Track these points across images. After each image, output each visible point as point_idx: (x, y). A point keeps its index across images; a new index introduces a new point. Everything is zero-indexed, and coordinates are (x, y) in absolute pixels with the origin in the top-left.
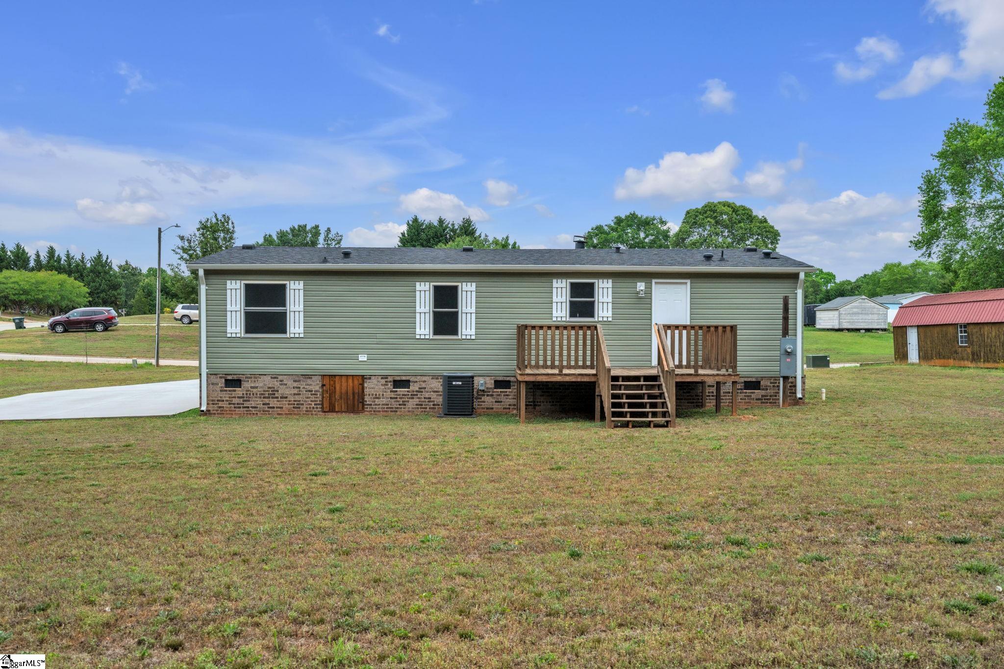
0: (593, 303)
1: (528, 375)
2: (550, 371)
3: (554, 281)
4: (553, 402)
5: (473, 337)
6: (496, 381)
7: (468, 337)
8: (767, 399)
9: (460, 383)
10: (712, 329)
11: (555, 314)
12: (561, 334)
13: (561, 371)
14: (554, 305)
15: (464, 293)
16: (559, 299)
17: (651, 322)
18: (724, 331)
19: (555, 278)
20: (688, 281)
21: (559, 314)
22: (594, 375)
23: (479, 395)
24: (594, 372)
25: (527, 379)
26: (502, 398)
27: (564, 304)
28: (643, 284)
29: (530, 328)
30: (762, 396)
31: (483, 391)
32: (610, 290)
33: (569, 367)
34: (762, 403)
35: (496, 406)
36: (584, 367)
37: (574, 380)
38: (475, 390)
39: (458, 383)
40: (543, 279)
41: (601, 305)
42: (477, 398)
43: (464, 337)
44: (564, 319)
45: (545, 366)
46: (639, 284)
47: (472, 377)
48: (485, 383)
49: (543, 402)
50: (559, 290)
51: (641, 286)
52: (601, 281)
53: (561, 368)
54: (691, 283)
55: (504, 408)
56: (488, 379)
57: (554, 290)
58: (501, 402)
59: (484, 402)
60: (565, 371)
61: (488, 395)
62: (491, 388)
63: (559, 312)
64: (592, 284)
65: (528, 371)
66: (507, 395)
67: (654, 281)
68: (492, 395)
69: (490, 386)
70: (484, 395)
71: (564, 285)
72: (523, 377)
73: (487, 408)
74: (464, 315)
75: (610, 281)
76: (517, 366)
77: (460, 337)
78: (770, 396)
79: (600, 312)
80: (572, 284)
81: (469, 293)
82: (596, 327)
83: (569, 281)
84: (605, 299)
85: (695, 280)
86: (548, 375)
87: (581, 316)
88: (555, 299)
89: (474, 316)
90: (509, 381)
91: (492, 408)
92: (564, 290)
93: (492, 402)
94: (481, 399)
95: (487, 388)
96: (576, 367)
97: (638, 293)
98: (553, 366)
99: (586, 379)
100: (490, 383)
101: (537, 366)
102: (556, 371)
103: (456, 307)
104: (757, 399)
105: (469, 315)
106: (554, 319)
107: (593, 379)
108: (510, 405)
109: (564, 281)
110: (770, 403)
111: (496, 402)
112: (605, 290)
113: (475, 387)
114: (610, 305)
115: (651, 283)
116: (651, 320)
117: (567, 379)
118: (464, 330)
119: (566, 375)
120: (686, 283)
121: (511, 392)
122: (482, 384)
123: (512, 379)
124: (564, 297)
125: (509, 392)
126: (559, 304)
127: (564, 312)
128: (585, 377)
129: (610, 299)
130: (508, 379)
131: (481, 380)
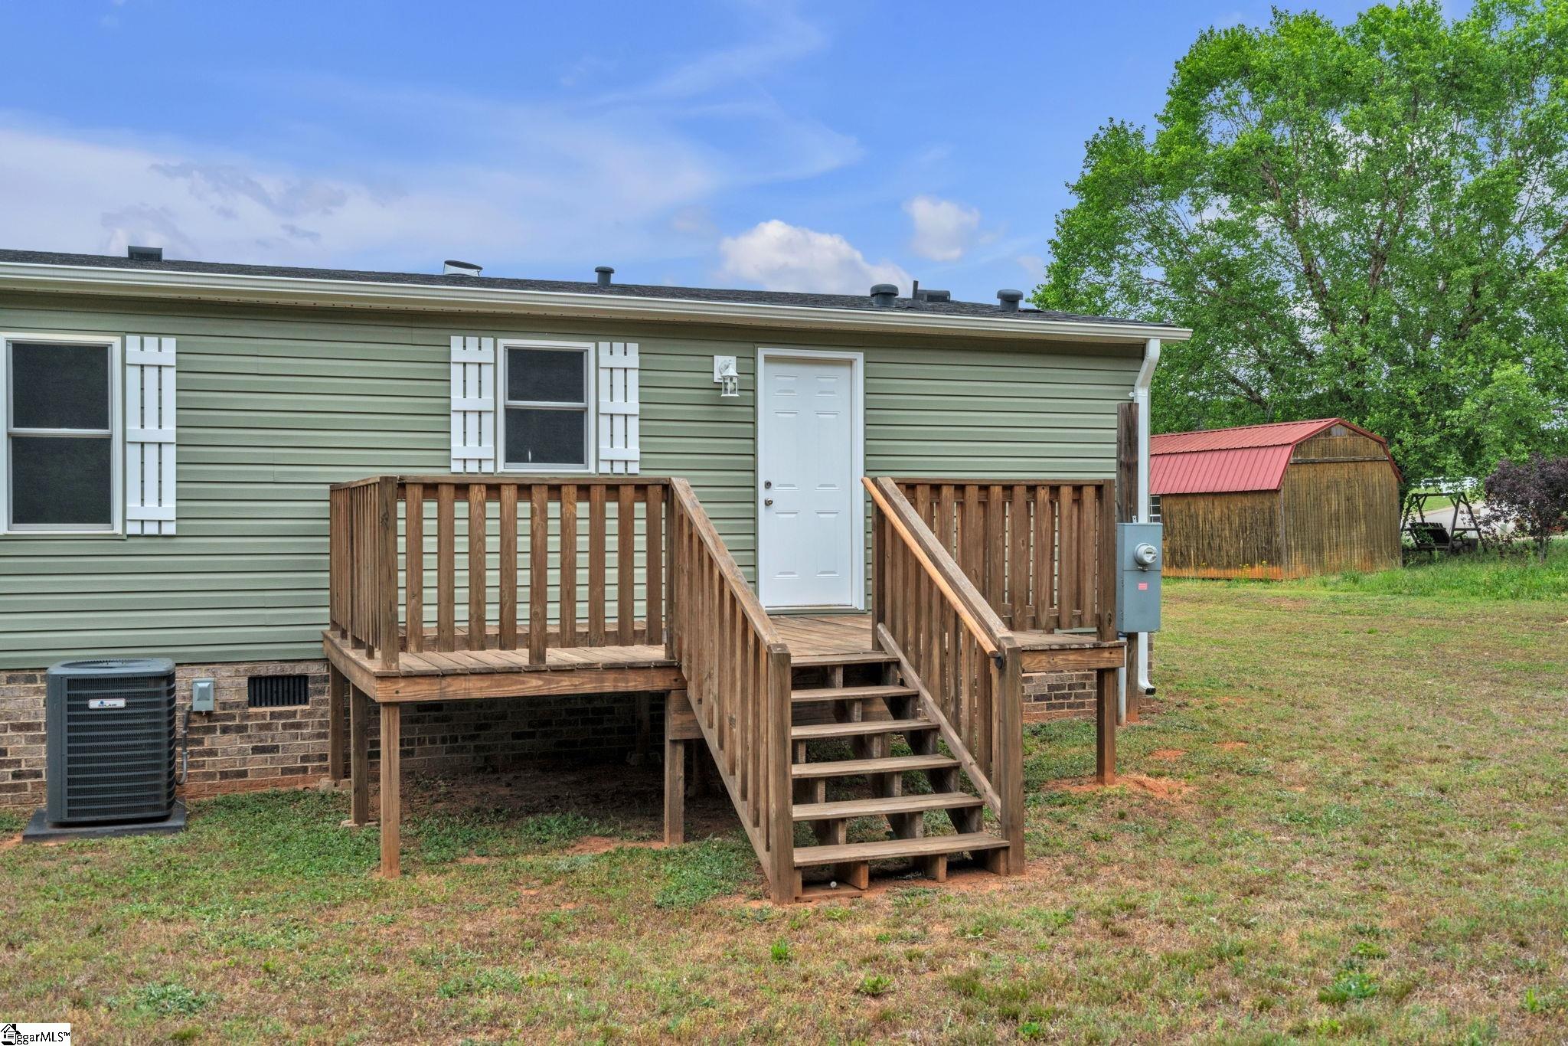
0: (579, 416)
1: (410, 676)
2: (493, 657)
3: (456, 341)
4: (455, 739)
5: (169, 529)
6: (253, 681)
7: (151, 529)
8: (1063, 697)
9: (120, 703)
10: (1043, 495)
11: (457, 448)
12: (539, 517)
13: (538, 656)
14: (456, 420)
15: (133, 374)
16: (472, 402)
17: (755, 479)
18: (1078, 501)
19: (457, 331)
20: (859, 357)
21: (472, 450)
22: (660, 667)
23: (192, 730)
24: (657, 653)
25: (409, 692)
26: (279, 736)
27: (488, 419)
28: (732, 360)
29: (418, 491)
30: (1051, 688)
31: (209, 714)
32: (634, 377)
33: (570, 638)
34: (1050, 707)
35: (256, 764)
36: (623, 636)
37: (589, 688)
38: (179, 714)
39: (109, 703)
40: (418, 334)
41: (604, 422)
42: (186, 742)
43: (133, 529)
44: (488, 467)
45: (477, 640)
46: (720, 361)
47: (169, 678)
48: (217, 688)
49: (421, 742)
50: (472, 371)
51: (725, 366)
52: (604, 346)
53: (538, 643)
54: (866, 362)
55: (285, 771)
56: (225, 671)
57: (456, 372)
58: (274, 749)
59: (211, 753)
60: (556, 655)
61: (225, 730)
62: (237, 705)
63: (473, 442)
64: (578, 356)
65: (408, 661)
66: (298, 726)
67: (762, 352)
68: (241, 729)
69: (235, 698)
70: (210, 730)
71: (486, 355)
72: (391, 686)
73: (224, 775)
74: (133, 452)
75: (633, 348)
76: (334, 625)
77: (118, 530)
78: (1071, 687)
79: (604, 446)
80: (513, 354)
81: (151, 374)
82: (667, 488)
83: (505, 342)
84: (619, 406)
85: (878, 354)
86: (489, 672)
87: (539, 458)
88: (457, 401)
89: (170, 454)
90: (303, 679)
91: (243, 774)
92: (488, 371)
93: (241, 751)
94: (200, 742)
95: (224, 705)
96: (597, 636)
97: (718, 387)
98: (507, 639)
99: (634, 684)
100: (234, 687)
101: (446, 640)
102: (520, 657)
103: (101, 419)
104: (1037, 699)
105: (151, 452)
106: (457, 467)
107: (658, 683)
108: (305, 759)
109: (488, 342)
110: (1070, 706)
111: (256, 750)
112: (619, 375)
113: (179, 702)
114: (634, 424)
115: (754, 358)
116: (754, 471)
117: (565, 686)
118: (133, 504)
119: (559, 670)
120: (850, 363)
121: (309, 714)
122: (204, 694)
123: (314, 670)
124: (488, 395)
125: (305, 714)
126: (473, 419)
127: (488, 444)
128: (631, 675)
129: (633, 406)
130: (298, 670)
131: (202, 679)
